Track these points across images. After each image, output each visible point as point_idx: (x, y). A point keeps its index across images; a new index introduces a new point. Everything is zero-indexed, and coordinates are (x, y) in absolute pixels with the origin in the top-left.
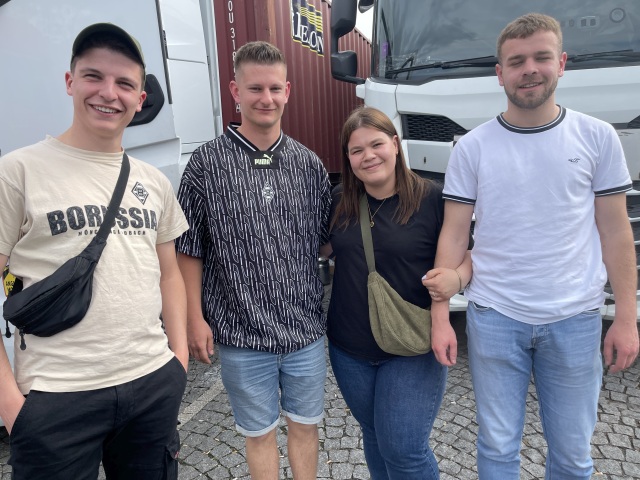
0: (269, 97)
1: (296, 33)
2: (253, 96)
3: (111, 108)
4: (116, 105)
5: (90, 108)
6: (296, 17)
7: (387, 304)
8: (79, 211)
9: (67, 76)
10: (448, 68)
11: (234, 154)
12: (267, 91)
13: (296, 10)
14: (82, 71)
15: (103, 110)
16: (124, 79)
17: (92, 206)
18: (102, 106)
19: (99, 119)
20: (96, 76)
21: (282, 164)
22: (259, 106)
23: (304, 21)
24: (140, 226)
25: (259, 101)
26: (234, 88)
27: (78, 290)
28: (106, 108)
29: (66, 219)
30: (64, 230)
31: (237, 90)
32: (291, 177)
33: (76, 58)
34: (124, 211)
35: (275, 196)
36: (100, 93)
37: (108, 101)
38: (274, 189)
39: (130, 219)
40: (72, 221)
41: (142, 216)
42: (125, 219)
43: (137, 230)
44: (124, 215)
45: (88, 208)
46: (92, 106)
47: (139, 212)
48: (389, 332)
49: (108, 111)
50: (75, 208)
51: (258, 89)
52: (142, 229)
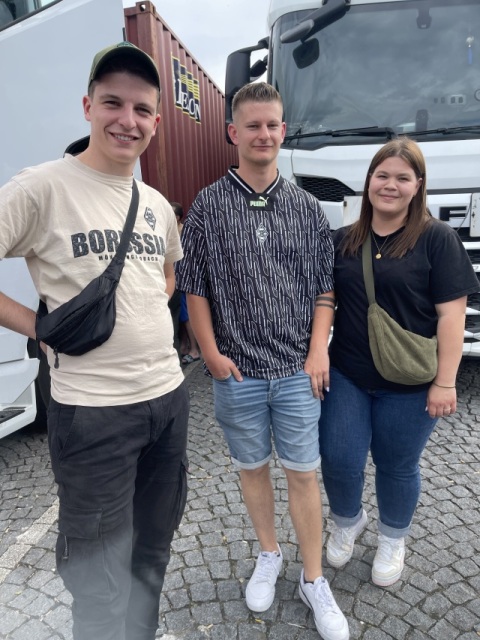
0: (267, 133)
1: (177, 99)
2: (251, 134)
3: (129, 136)
4: (135, 133)
5: (110, 136)
6: (177, 84)
7: (386, 334)
8: (100, 234)
9: (85, 100)
10: (338, 136)
11: (232, 195)
12: (265, 127)
13: (177, 77)
14: (102, 97)
15: (122, 138)
16: (142, 104)
17: (111, 231)
18: (121, 135)
19: (119, 146)
20: (115, 103)
21: (277, 206)
22: (257, 143)
23: (184, 88)
24: (152, 252)
25: (257, 138)
26: (232, 130)
27: (104, 309)
28: (125, 136)
29: (88, 242)
30: (86, 252)
31: (235, 132)
32: (286, 220)
33: (95, 83)
34: (139, 237)
35: (268, 237)
36: (120, 121)
37: (126, 129)
38: (268, 230)
39: (144, 245)
40: (93, 243)
41: (153, 242)
42: (139, 245)
43: (150, 256)
44: (139, 240)
45: (108, 232)
46: (112, 134)
47: (151, 238)
48: (388, 361)
49: (126, 139)
50: (96, 231)
51: (256, 126)
52: (154, 256)
